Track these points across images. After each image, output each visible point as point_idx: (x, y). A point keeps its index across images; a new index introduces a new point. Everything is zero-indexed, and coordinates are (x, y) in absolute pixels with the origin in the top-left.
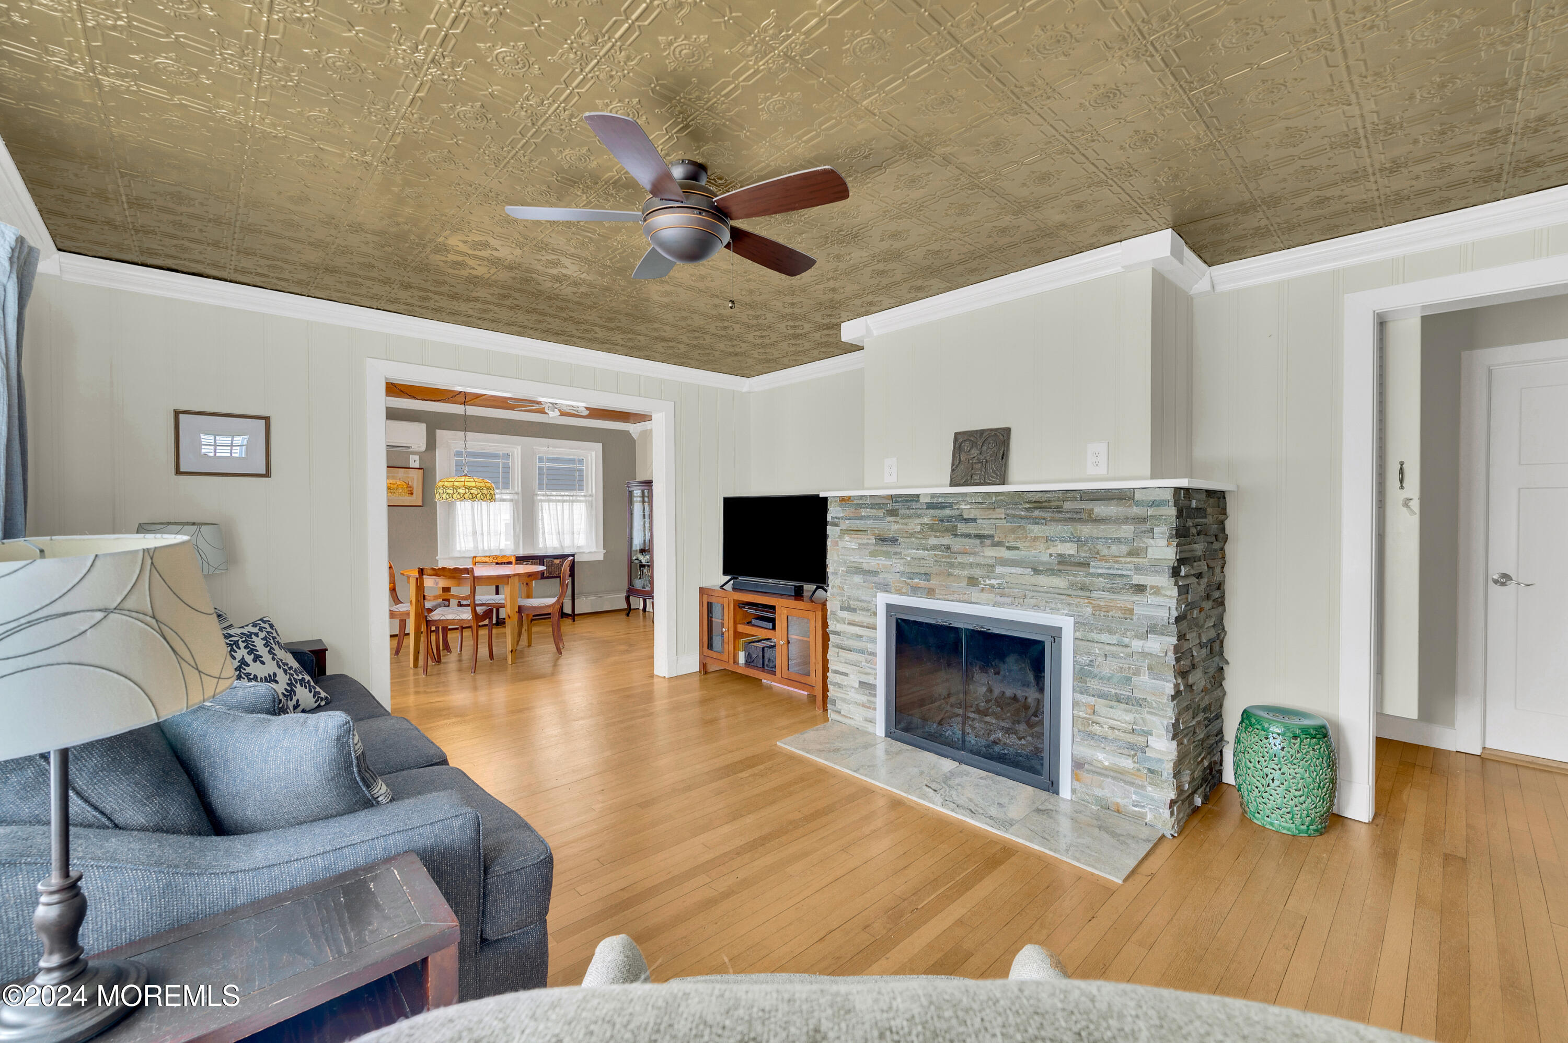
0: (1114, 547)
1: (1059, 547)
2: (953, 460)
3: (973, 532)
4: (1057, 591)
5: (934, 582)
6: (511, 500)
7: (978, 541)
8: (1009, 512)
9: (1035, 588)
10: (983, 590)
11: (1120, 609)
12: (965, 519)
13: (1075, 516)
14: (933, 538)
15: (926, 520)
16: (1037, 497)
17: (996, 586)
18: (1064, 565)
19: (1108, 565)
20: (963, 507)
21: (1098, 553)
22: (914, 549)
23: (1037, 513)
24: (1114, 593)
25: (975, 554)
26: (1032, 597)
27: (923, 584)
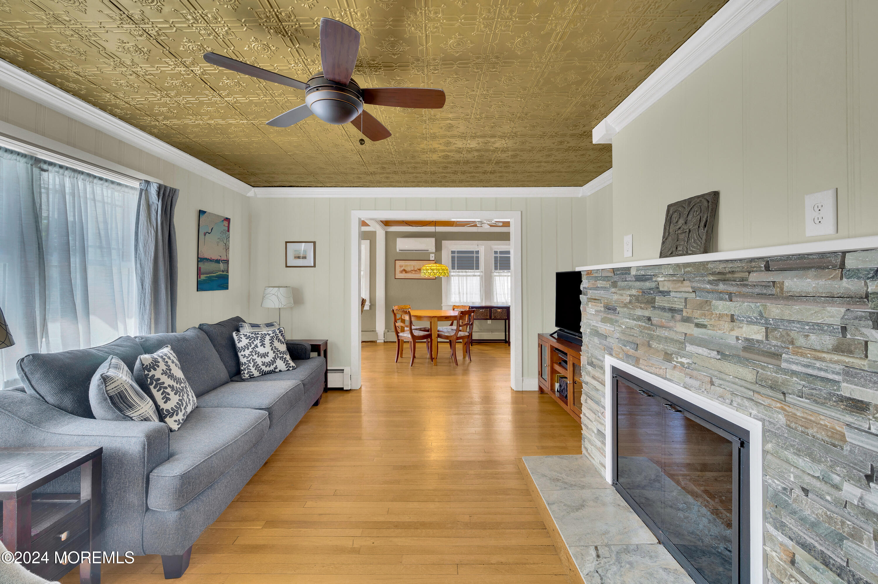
0: (813, 337)
1: (744, 329)
2: (664, 233)
3: (667, 305)
4: (743, 383)
5: (640, 352)
6: (479, 276)
7: (669, 315)
8: (695, 285)
9: (724, 376)
10: (675, 367)
11: (824, 427)
12: (661, 292)
13: (765, 291)
14: (639, 309)
15: (634, 292)
16: (720, 268)
17: (686, 366)
18: (751, 353)
19: (805, 361)
20: (659, 279)
21: (792, 343)
22: (627, 318)
23: (721, 287)
24: (817, 403)
25: (670, 328)
26: (720, 386)
27: (632, 352)
